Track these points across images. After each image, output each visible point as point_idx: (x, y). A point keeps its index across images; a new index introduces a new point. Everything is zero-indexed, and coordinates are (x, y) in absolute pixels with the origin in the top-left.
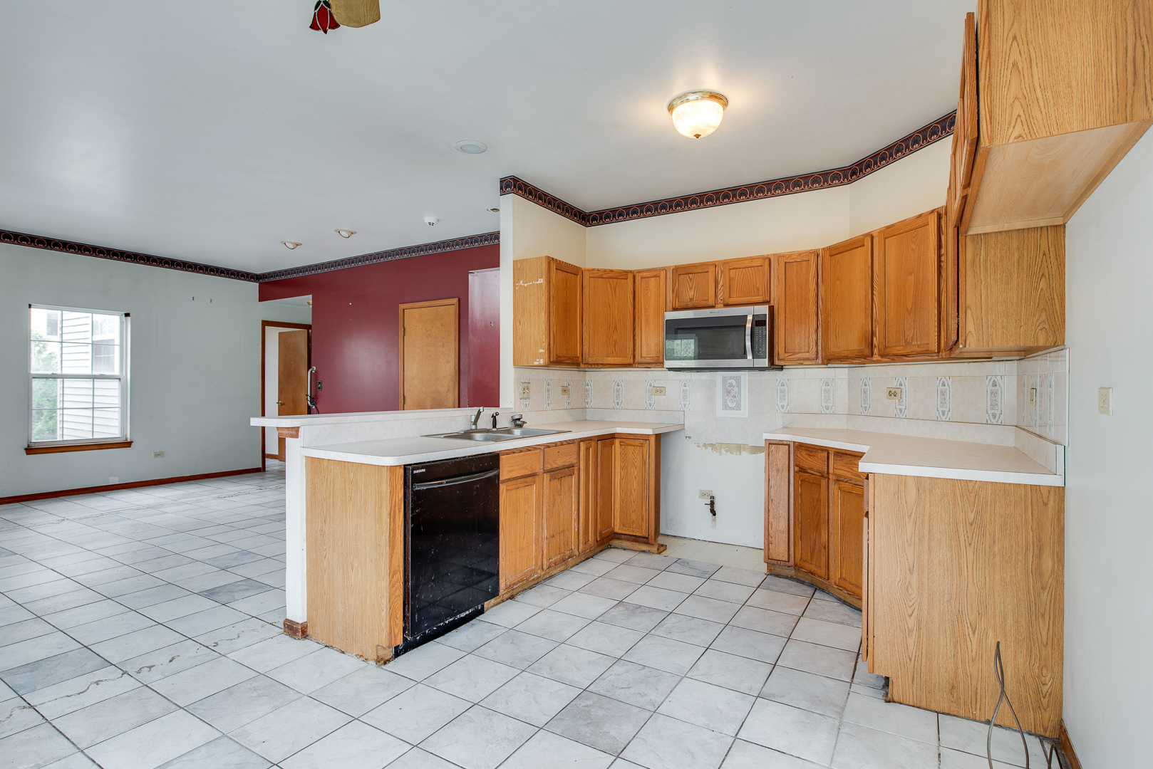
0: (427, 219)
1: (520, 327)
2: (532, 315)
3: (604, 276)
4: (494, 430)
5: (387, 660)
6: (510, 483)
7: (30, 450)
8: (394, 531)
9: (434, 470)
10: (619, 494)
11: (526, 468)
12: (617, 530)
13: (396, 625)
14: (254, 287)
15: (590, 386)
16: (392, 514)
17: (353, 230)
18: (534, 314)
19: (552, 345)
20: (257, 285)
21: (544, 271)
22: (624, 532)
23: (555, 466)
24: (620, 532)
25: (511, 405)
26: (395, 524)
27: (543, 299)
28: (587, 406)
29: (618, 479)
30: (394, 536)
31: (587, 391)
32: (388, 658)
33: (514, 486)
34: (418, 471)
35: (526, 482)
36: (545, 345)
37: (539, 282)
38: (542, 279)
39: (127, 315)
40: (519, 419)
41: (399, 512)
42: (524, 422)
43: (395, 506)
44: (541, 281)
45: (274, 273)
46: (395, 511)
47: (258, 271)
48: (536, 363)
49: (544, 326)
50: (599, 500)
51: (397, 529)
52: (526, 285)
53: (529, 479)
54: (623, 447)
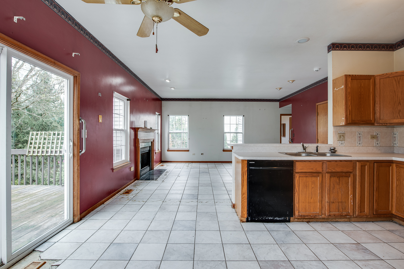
0: (315, 69)
1: (335, 109)
2: (339, 103)
3: (390, 76)
4: (317, 153)
5: (244, 222)
6: (301, 174)
7: (224, 151)
8: (243, 181)
9: (258, 163)
10: (395, 193)
11: (312, 169)
12: (394, 212)
13: (245, 211)
14: (278, 103)
15: (396, 135)
16: (243, 175)
17: (293, 80)
18: (340, 102)
19: (348, 115)
20: (279, 103)
21: (344, 82)
22: (398, 215)
23: (334, 171)
24: (395, 214)
25: (332, 143)
26: (244, 178)
27: (344, 95)
28: (395, 146)
29: (395, 185)
30: (243, 182)
31: (395, 137)
32: (244, 221)
33: (304, 176)
34: (251, 163)
35: (312, 175)
36: (344, 116)
37: (342, 87)
38: (343, 86)
39: (244, 116)
40: (333, 149)
41: (245, 175)
42: (336, 151)
43: (244, 173)
44: (343, 87)
45: (283, 98)
46: (244, 174)
47: (279, 99)
48: (341, 124)
49: (344, 107)
50: (375, 194)
51: (245, 180)
52: (337, 90)
53: (315, 174)
54: (398, 168)
